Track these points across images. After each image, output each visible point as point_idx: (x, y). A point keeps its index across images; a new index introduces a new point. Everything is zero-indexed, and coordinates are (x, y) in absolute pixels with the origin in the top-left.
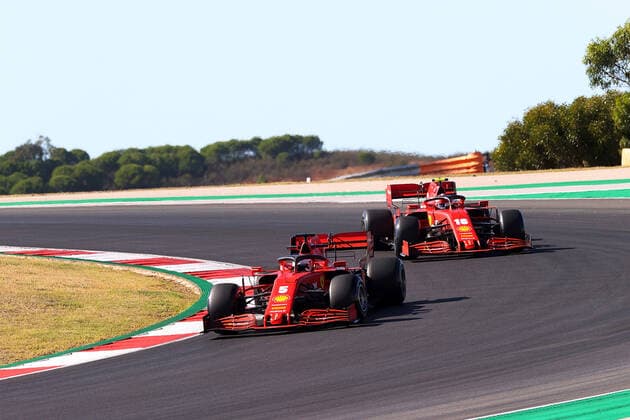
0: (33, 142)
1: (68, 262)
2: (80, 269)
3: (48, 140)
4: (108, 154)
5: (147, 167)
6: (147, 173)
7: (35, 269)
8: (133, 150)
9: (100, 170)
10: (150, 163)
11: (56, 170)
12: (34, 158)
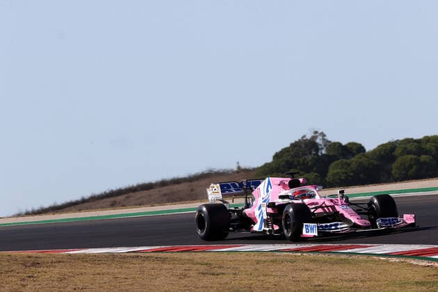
0: (308, 137)
1: (343, 257)
2: (356, 263)
3: (323, 135)
4: (383, 145)
5: (423, 158)
6: (425, 163)
7: (312, 266)
8: (408, 141)
9: (376, 162)
10: (426, 153)
11: (333, 164)
12: (311, 153)
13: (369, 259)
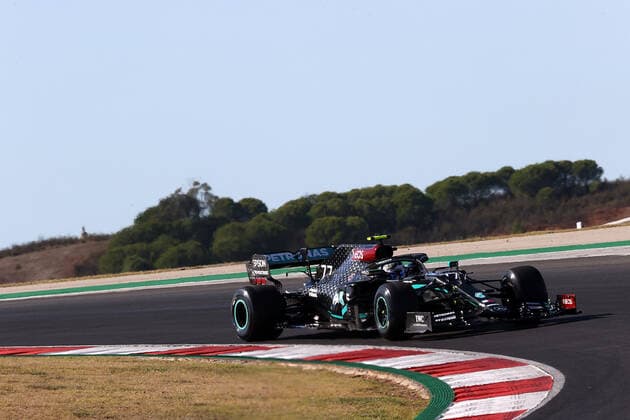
0: (185, 191)
1: (237, 363)
2: (254, 371)
3: (207, 187)
4: (292, 202)
5: (350, 220)
6: (353, 227)
7: (190, 376)
8: (328, 196)
9: (282, 228)
10: (355, 213)
11: (220, 230)
12: (188, 215)
13: (273, 366)
